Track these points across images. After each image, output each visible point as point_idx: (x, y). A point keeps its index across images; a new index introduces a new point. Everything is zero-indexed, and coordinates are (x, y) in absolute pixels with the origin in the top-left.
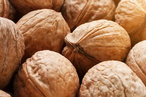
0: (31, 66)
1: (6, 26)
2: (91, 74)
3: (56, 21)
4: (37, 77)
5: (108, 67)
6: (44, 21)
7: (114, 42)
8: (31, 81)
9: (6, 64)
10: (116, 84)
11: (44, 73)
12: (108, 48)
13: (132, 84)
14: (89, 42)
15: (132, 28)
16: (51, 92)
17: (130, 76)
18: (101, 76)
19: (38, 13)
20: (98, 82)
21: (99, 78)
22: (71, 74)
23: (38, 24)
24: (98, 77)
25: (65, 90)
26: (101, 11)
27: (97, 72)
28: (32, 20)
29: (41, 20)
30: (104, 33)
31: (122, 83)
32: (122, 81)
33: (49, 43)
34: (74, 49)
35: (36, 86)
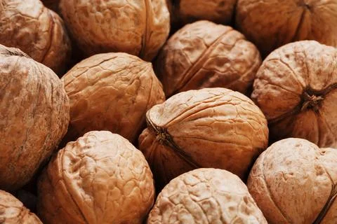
0: (70, 156)
1: (36, 79)
2: (172, 189)
3: (138, 78)
4: (76, 178)
5: (204, 179)
6: (115, 75)
7: (231, 134)
8: (64, 185)
9: (26, 148)
10: (210, 214)
11: (89, 174)
12: (218, 143)
13: (240, 218)
14: (185, 128)
15: (276, 110)
16: (95, 210)
17: (239, 204)
18: (187, 194)
19: (107, 60)
20: (180, 206)
21: (182, 198)
22: (138, 182)
23: (104, 80)
24: (182, 195)
25: (121, 211)
26: (228, 69)
27: (183, 186)
28: (94, 72)
29: (110, 74)
30: (215, 114)
31: (221, 213)
32: (222, 211)
33: (118, 117)
34: (157, 135)
35: (71, 196)
